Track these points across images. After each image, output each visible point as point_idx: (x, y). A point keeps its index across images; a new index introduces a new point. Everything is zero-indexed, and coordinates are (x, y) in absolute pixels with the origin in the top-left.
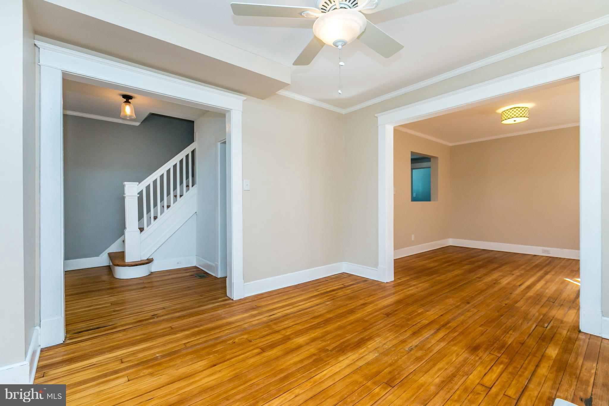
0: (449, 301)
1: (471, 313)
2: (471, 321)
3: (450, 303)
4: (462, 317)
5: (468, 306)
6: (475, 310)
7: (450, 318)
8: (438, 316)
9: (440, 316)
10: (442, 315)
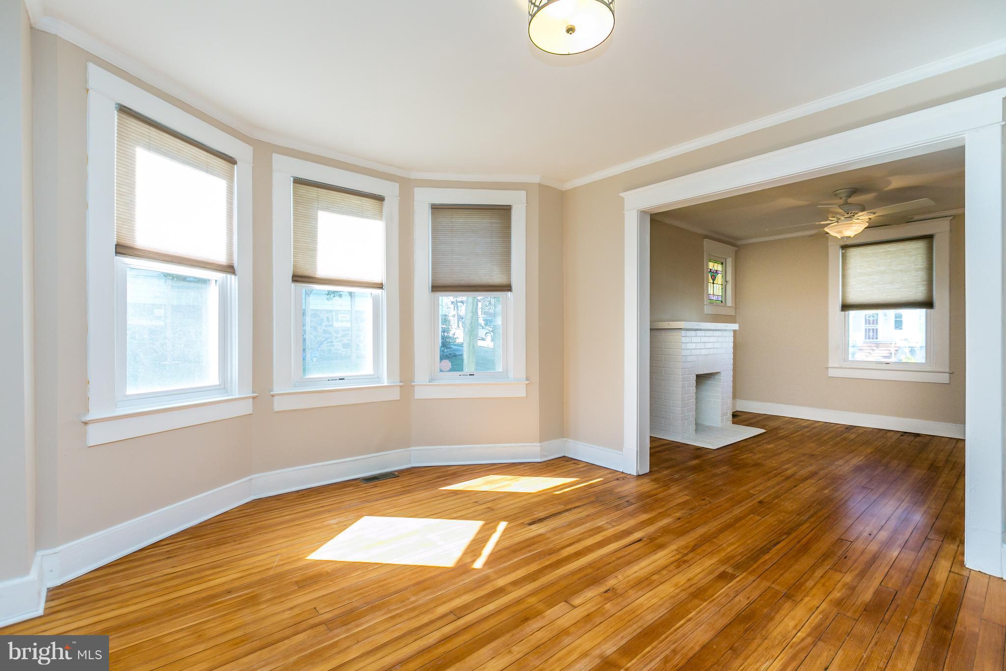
0: (792, 506)
1: (758, 489)
2: (759, 481)
3: (789, 502)
4: (769, 485)
5: (762, 498)
6: (752, 491)
7: (784, 484)
8: (800, 485)
9: (797, 485)
10: (795, 487)
